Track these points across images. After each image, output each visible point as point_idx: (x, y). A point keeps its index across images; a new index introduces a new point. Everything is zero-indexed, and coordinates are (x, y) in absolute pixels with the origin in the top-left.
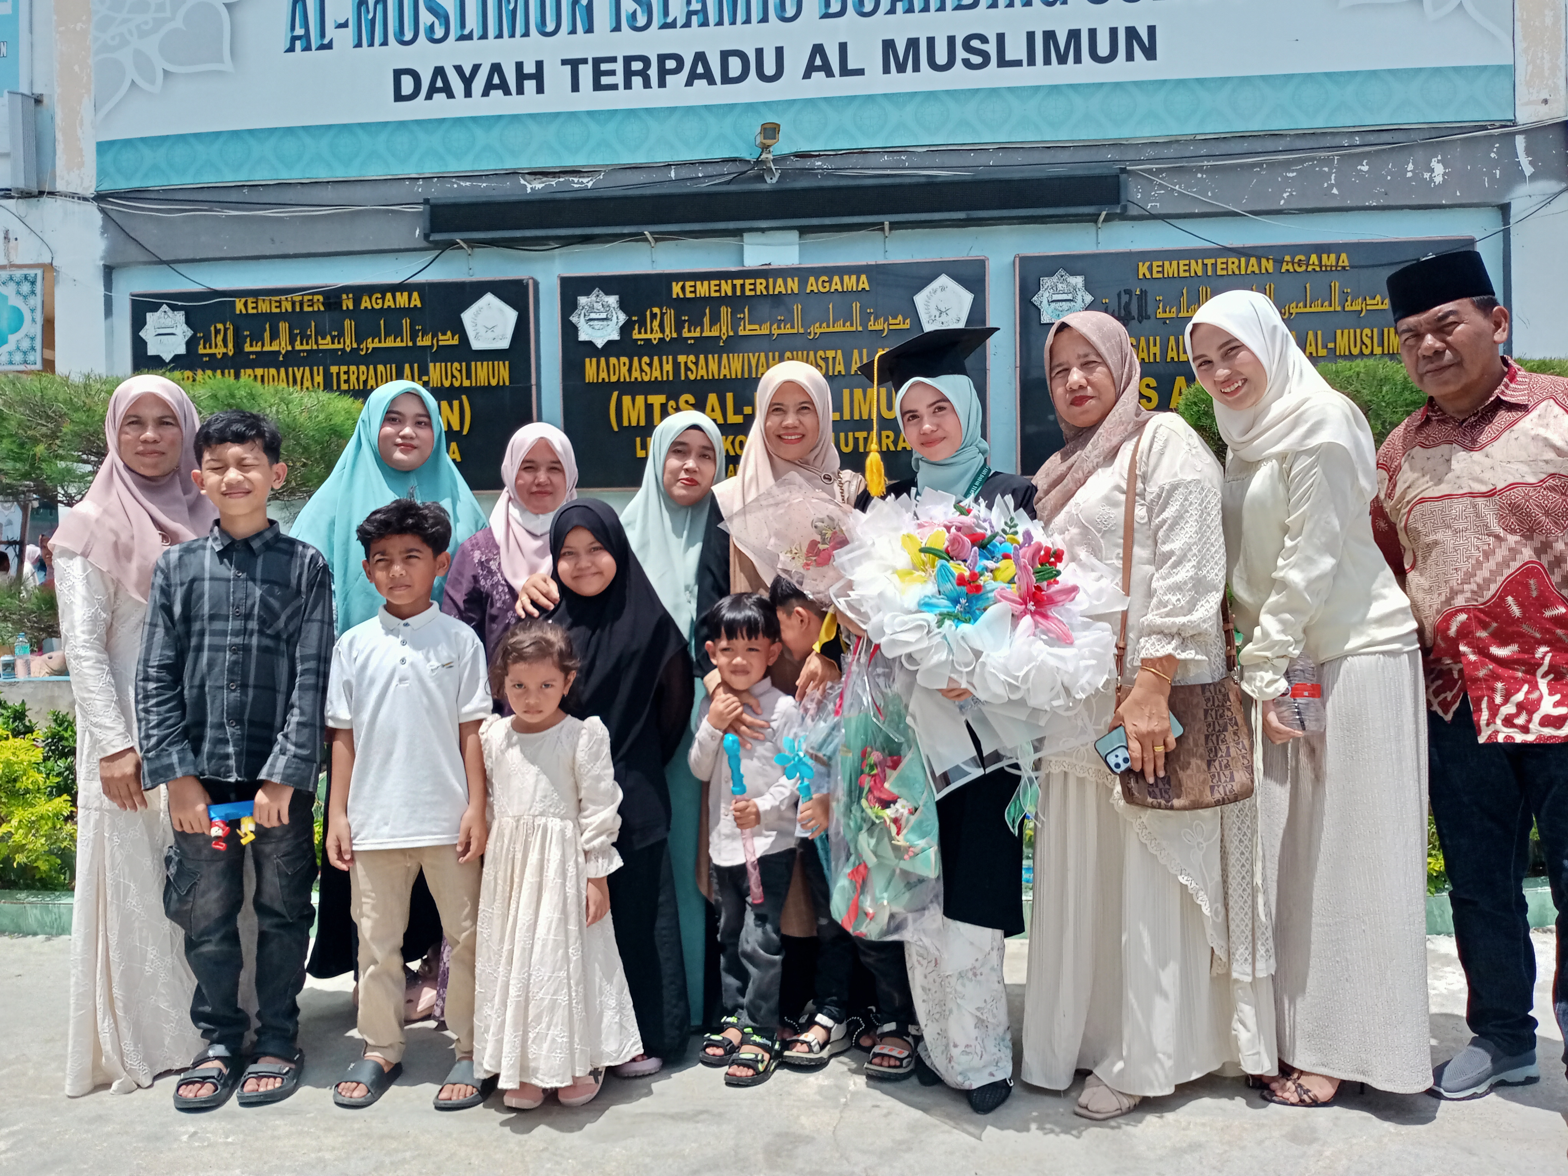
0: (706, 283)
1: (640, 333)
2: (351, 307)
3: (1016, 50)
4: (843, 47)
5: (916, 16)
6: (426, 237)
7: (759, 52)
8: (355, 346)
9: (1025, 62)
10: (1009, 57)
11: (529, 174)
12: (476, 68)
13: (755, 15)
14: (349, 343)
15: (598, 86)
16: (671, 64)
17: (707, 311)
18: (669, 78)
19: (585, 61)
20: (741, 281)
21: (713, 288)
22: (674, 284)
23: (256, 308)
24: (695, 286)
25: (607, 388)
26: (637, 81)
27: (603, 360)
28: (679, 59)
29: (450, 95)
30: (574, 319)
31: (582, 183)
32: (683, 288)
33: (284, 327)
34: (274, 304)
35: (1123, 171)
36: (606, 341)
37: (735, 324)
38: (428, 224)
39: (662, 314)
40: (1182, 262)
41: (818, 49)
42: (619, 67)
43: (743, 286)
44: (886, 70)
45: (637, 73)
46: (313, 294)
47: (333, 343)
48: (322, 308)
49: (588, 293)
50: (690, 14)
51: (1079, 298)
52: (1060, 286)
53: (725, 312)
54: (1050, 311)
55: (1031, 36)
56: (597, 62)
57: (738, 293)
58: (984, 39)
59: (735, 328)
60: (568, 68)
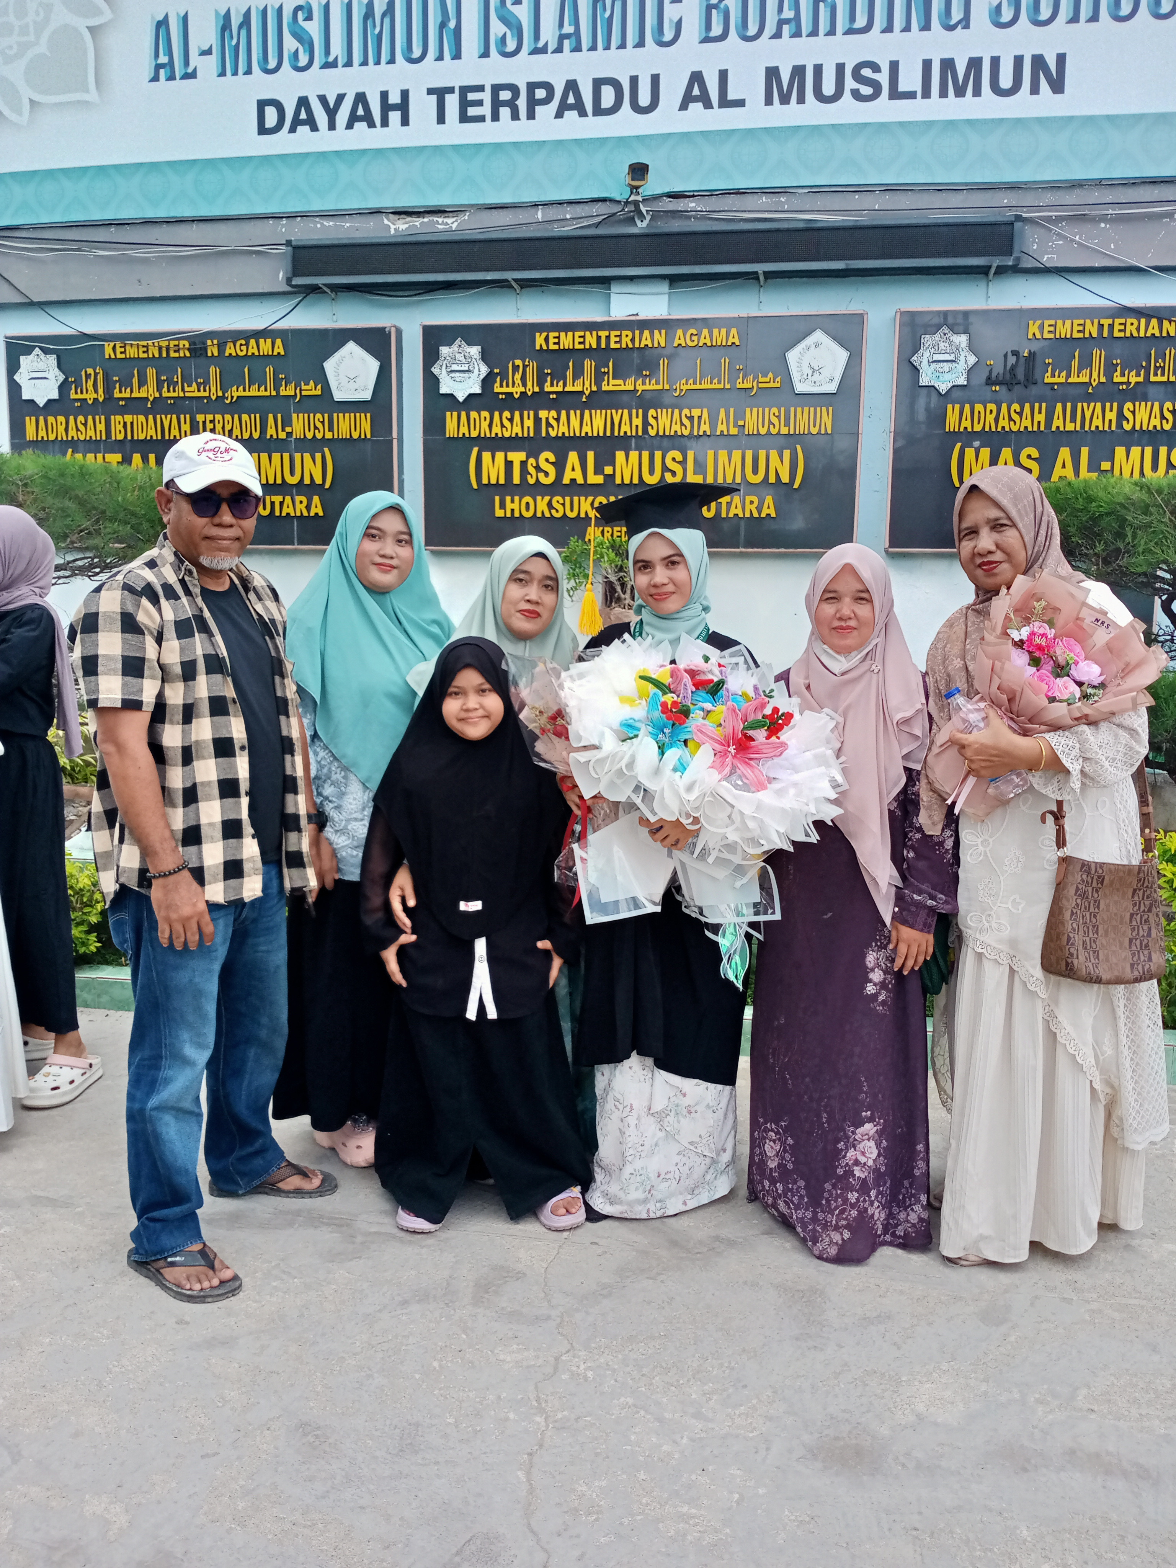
0: (570, 334)
1: (501, 386)
2: (216, 354)
3: (910, 80)
4: (723, 75)
5: (804, 41)
6: (289, 281)
7: (634, 80)
8: (220, 394)
9: (919, 94)
10: (902, 87)
11: (393, 213)
12: (341, 98)
13: (631, 39)
14: (214, 391)
15: (464, 118)
16: (540, 94)
17: (571, 364)
18: (539, 109)
19: (451, 90)
20: (607, 333)
21: (577, 340)
22: (538, 334)
23: (124, 352)
24: (558, 337)
25: (468, 442)
26: (505, 112)
27: (463, 414)
28: (548, 87)
29: (314, 128)
30: (435, 370)
31: (447, 224)
32: (547, 339)
33: (151, 372)
34: (141, 350)
35: (1019, 218)
36: (467, 394)
37: (599, 378)
38: (290, 268)
39: (525, 367)
40: (1076, 322)
41: (697, 78)
42: (486, 96)
43: (608, 337)
44: (769, 101)
45: (505, 103)
46: (179, 339)
47: (199, 391)
48: (188, 354)
49: (450, 344)
50: (562, 38)
51: (962, 358)
52: (942, 345)
53: (588, 365)
54: (929, 373)
55: (927, 65)
56: (465, 90)
57: (603, 346)
58: (876, 68)
59: (598, 383)
60: (434, 98)
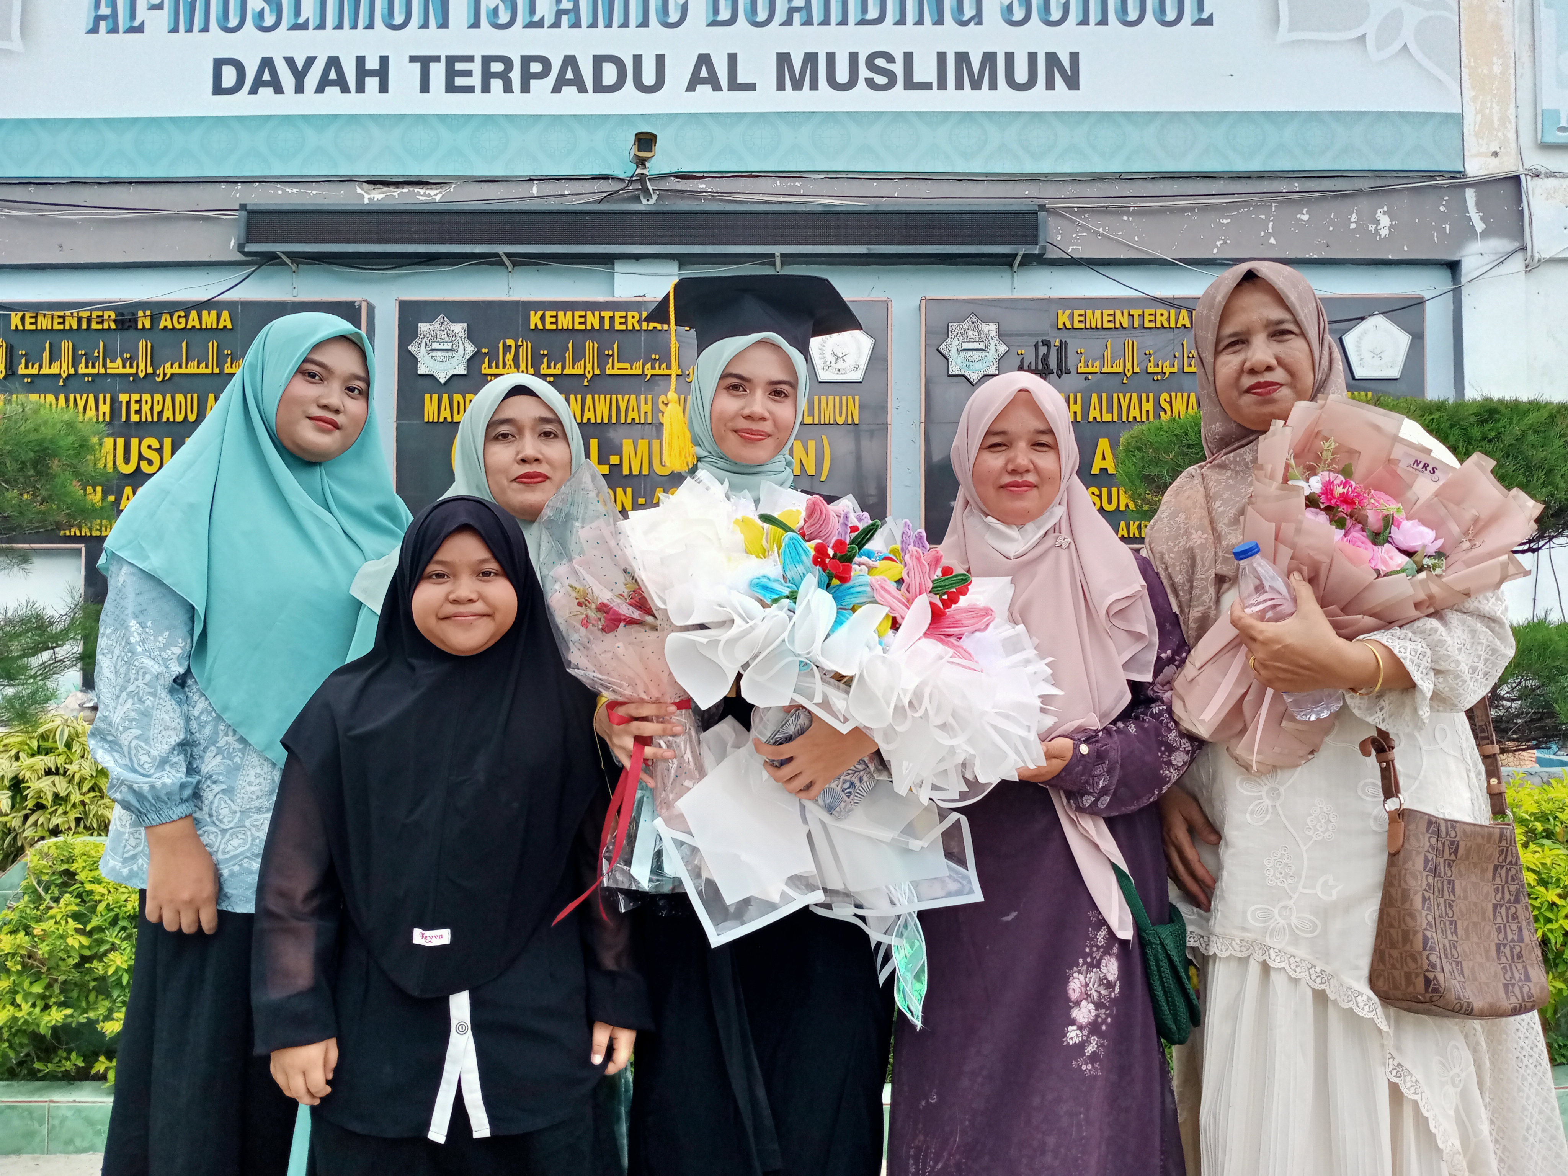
0: (569, 314)
1: (490, 367)
2: (148, 326)
3: (925, 71)
4: (732, 59)
5: (815, 29)
6: (241, 248)
7: (638, 59)
8: (150, 370)
9: (935, 86)
10: (917, 78)
11: (368, 182)
12: (310, 61)
13: (633, 19)
14: (143, 367)
15: (451, 88)
16: (536, 67)
17: (570, 345)
18: (533, 83)
19: (437, 59)
20: (611, 314)
21: (577, 320)
22: (532, 313)
23: (35, 323)
24: (556, 317)
26: (497, 85)
27: (445, 397)
28: (545, 62)
29: (279, 90)
30: (412, 348)
31: (429, 195)
32: (543, 318)
33: (66, 346)
34: (56, 320)
35: (1042, 207)
37: (602, 359)
38: (243, 233)
39: (518, 347)
40: (1106, 312)
41: (704, 60)
42: (476, 67)
43: (612, 318)
44: (781, 87)
45: (496, 75)
46: (103, 309)
47: (124, 367)
48: (113, 326)
49: (431, 321)
50: (560, 13)
51: (992, 347)
52: (970, 333)
53: (590, 346)
54: (959, 361)
55: (942, 57)
56: (451, 60)
57: (607, 327)
58: (890, 59)
59: (602, 366)
60: (417, 66)
